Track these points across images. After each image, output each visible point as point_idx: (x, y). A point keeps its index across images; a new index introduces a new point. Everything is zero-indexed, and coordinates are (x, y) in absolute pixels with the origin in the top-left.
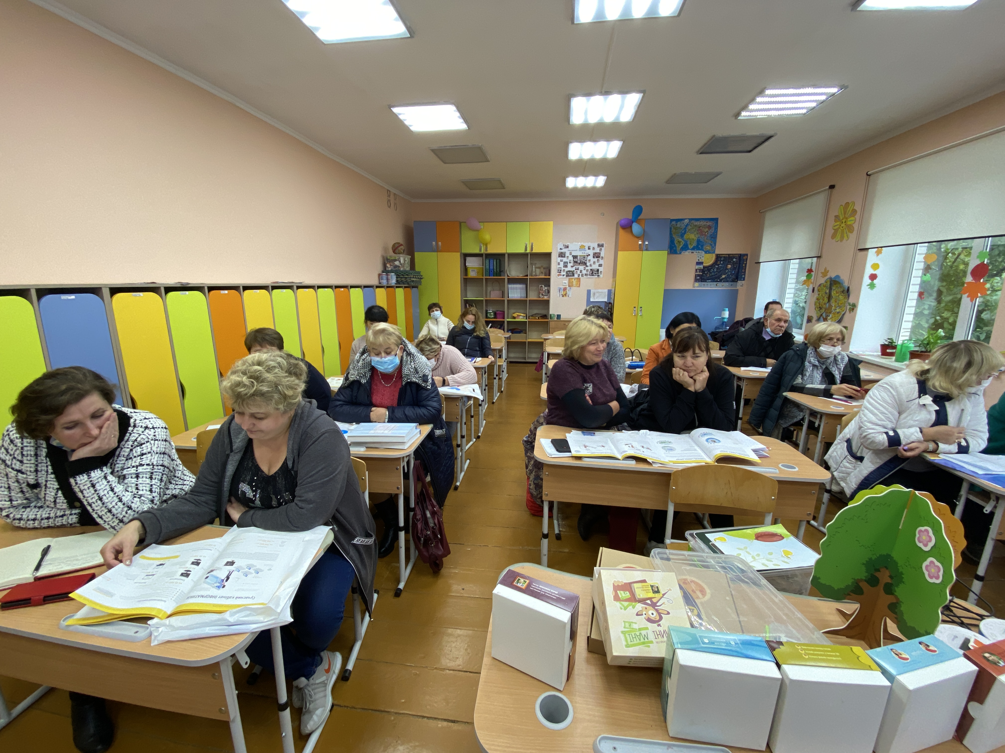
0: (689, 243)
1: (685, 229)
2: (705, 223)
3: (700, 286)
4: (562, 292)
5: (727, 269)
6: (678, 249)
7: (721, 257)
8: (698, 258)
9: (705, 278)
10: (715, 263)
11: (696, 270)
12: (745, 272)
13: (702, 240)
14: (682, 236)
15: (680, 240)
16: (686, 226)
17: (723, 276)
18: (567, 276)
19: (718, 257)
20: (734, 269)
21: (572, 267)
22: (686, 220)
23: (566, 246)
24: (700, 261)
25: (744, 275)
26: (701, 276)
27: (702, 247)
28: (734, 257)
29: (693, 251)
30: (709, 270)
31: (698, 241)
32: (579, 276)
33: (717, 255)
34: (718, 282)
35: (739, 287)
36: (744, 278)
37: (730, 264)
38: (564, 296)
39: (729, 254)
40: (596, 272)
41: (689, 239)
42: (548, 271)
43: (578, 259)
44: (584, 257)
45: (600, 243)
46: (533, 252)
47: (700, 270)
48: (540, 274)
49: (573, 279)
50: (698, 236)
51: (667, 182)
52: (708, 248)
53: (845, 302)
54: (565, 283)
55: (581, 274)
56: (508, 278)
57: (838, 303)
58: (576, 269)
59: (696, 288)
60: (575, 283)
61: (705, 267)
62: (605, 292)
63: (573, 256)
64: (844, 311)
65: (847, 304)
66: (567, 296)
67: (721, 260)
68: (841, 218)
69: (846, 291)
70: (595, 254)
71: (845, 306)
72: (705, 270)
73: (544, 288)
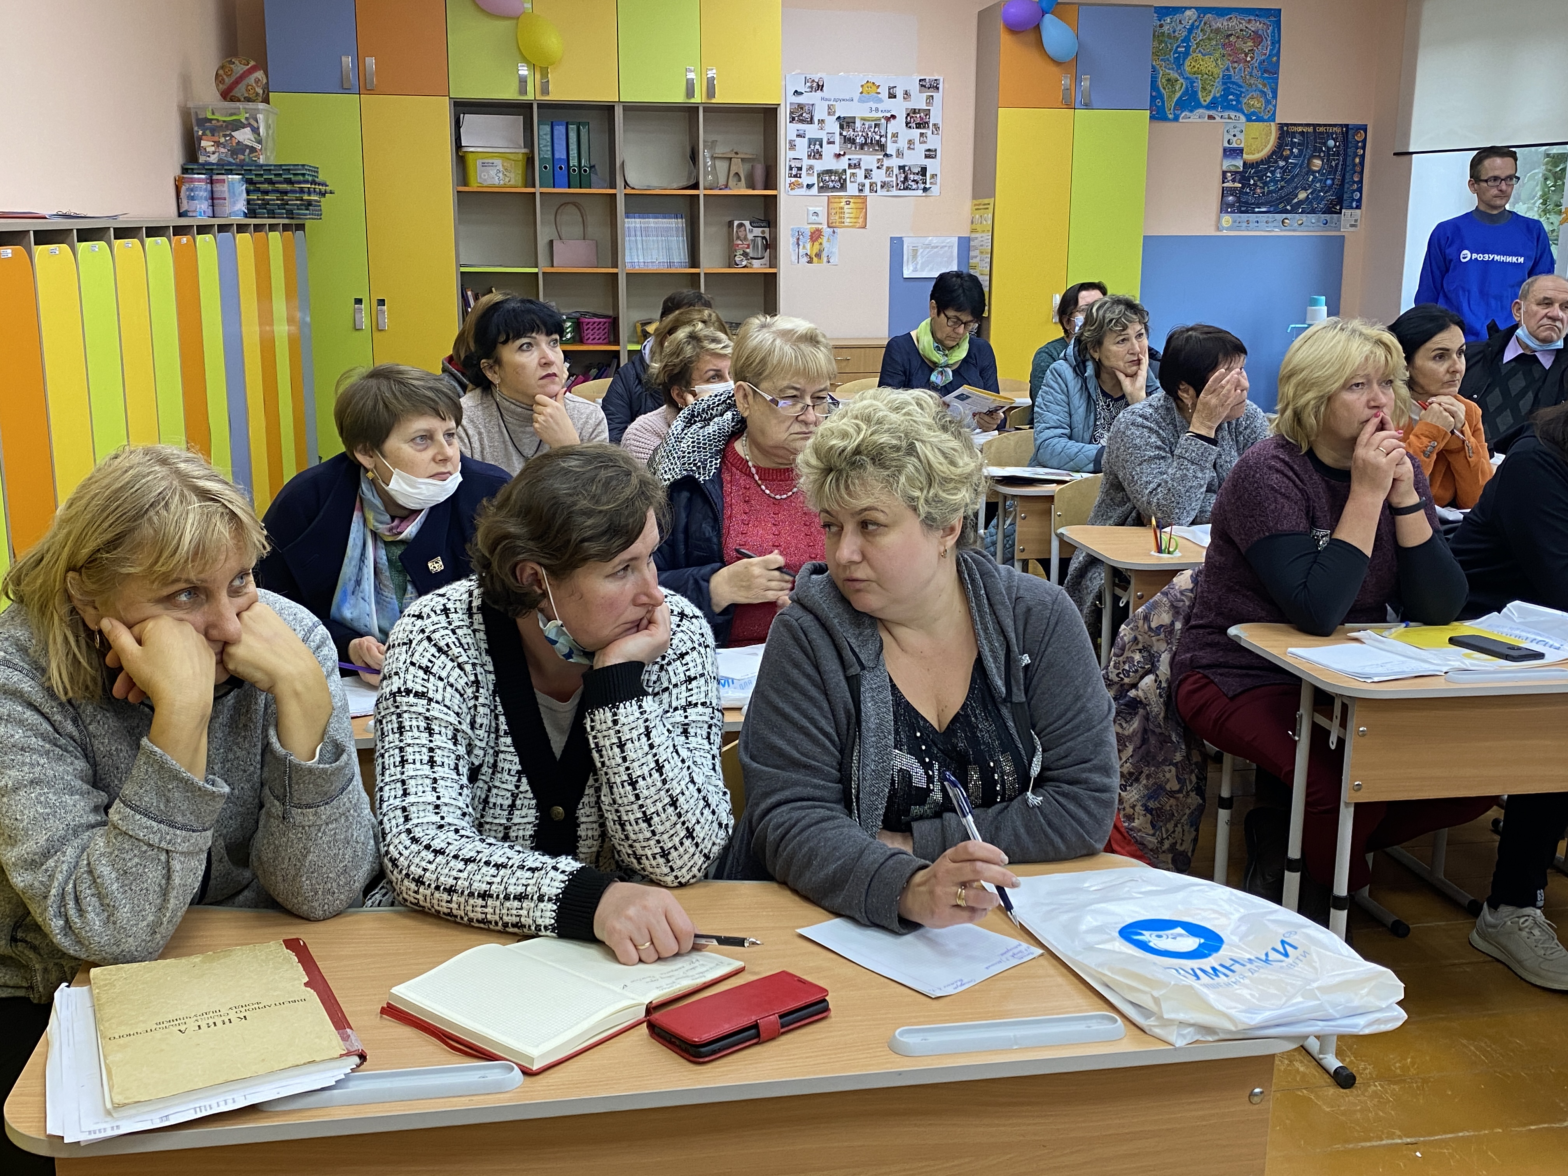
0: (1198, 85)
1: (1187, 39)
2: (1244, 25)
3: (1235, 226)
4: (808, 247)
5: (1311, 172)
6: (1170, 105)
7: (1293, 135)
8: (1227, 137)
9: (1251, 200)
10: (1277, 152)
11: (1224, 173)
12: (1361, 181)
13: (1236, 77)
14: (1179, 63)
15: (1174, 75)
16: (1190, 31)
17: (1302, 195)
18: (821, 189)
19: (1285, 131)
20: (1333, 170)
21: (838, 156)
22: (1188, 13)
23: (815, 85)
24: (1234, 145)
25: (1360, 189)
26: (1238, 194)
27: (1238, 102)
28: (1329, 136)
29: (1211, 113)
30: (1260, 175)
31: (1227, 80)
32: (861, 191)
33: (1281, 126)
34: (1287, 212)
35: (1345, 230)
36: (1359, 200)
37: (1319, 157)
38: (815, 259)
39: (1315, 126)
40: (917, 177)
41: (1199, 72)
42: (759, 171)
43: (858, 131)
44: (876, 125)
45: (928, 78)
46: (717, 101)
47: (1235, 173)
48: (731, 181)
49: (843, 200)
50: (1225, 64)
52: (1255, 102)
54: (816, 214)
55: (867, 182)
56: (626, 195)
58: (850, 166)
59: (1227, 233)
60: (849, 213)
61: (1248, 165)
62: (949, 246)
63: (839, 119)
66: (825, 259)
67: (1293, 144)
70: (912, 113)
72: (1250, 173)
73: (751, 231)
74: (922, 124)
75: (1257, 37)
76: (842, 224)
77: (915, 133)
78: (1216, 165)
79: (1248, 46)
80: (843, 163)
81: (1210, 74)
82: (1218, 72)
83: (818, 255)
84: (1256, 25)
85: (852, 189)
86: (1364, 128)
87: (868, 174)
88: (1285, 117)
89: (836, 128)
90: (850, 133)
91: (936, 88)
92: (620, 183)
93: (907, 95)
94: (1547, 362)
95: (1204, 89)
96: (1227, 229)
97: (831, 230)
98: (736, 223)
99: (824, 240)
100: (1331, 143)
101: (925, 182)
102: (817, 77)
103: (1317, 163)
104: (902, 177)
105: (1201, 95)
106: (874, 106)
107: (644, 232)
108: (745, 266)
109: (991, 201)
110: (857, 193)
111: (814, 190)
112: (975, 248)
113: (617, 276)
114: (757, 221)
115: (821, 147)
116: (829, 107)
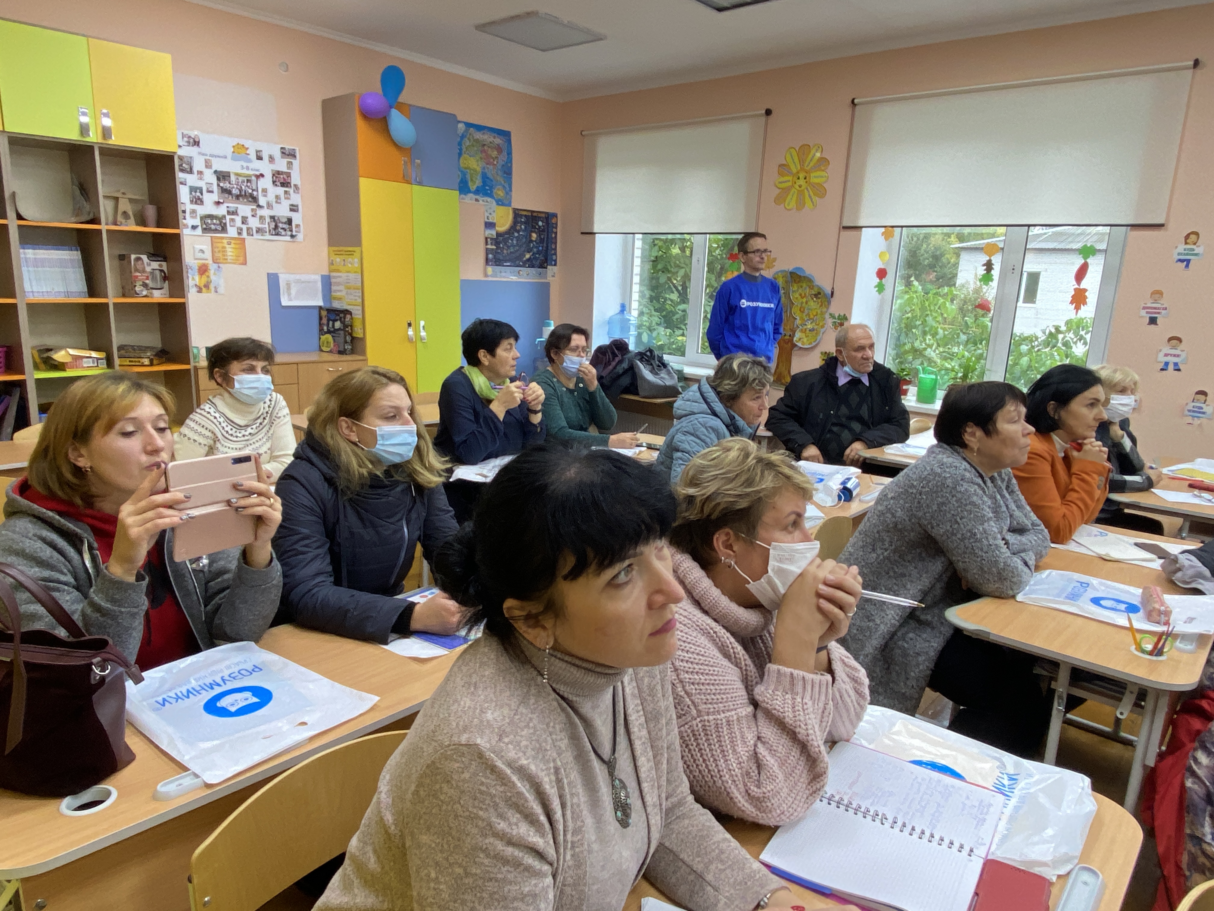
0: (468, 177)
1: (461, 142)
2: (492, 139)
3: (494, 274)
5: (531, 241)
7: (521, 217)
8: (487, 214)
9: (501, 258)
10: (513, 228)
11: (486, 239)
12: (555, 249)
13: (489, 175)
16: (462, 137)
17: (528, 256)
18: (205, 230)
19: (517, 213)
20: (542, 241)
21: (218, 203)
22: (460, 125)
23: (192, 141)
24: (491, 220)
25: (555, 254)
26: (495, 252)
27: (492, 192)
28: (539, 218)
29: (477, 197)
30: (505, 241)
31: (485, 177)
32: (240, 234)
33: (515, 210)
34: (521, 266)
35: (549, 279)
36: (555, 261)
37: (534, 232)
38: (204, 289)
39: (532, 212)
40: (286, 226)
41: (468, 168)
42: (151, 212)
43: (233, 184)
44: (248, 181)
45: (287, 147)
46: (110, 142)
47: (491, 239)
48: (120, 218)
49: (225, 241)
50: (482, 164)
51: (481, 27)
52: (500, 193)
53: (822, 313)
54: (202, 251)
55: (244, 227)
56: (20, 226)
57: (808, 315)
58: (229, 213)
59: (490, 279)
60: (230, 251)
61: (499, 234)
62: (315, 282)
63: (215, 172)
64: (822, 327)
65: (827, 316)
66: (213, 289)
67: (521, 223)
68: (794, 170)
69: (825, 295)
70: (277, 174)
71: (824, 319)
72: (500, 240)
73: (149, 265)
74: (285, 184)
75: (499, 149)
76: (225, 260)
77: (280, 190)
78: (482, 233)
79: (495, 153)
80: (221, 211)
81: (475, 170)
82: (479, 169)
83: (207, 286)
84: (498, 141)
85: (232, 232)
86: (555, 215)
87: (244, 220)
88: (516, 205)
89: (214, 180)
90: (226, 185)
91: (294, 156)
92: (11, 214)
93: (271, 159)
94: (866, 381)
95: (472, 180)
96: (492, 276)
97: (215, 266)
98: (133, 257)
99: (211, 274)
100: (540, 223)
101: (291, 231)
102: (193, 133)
103: (534, 236)
104: (273, 225)
105: (470, 184)
106: (245, 165)
107: (37, 263)
108: (145, 296)
109: (357, 249)
110: (236, 236)
111: (199, 231)
112: (339, 284)
113: (15, 306)
114: (154, 256)
115: (202, 194)
116: (206, 161)
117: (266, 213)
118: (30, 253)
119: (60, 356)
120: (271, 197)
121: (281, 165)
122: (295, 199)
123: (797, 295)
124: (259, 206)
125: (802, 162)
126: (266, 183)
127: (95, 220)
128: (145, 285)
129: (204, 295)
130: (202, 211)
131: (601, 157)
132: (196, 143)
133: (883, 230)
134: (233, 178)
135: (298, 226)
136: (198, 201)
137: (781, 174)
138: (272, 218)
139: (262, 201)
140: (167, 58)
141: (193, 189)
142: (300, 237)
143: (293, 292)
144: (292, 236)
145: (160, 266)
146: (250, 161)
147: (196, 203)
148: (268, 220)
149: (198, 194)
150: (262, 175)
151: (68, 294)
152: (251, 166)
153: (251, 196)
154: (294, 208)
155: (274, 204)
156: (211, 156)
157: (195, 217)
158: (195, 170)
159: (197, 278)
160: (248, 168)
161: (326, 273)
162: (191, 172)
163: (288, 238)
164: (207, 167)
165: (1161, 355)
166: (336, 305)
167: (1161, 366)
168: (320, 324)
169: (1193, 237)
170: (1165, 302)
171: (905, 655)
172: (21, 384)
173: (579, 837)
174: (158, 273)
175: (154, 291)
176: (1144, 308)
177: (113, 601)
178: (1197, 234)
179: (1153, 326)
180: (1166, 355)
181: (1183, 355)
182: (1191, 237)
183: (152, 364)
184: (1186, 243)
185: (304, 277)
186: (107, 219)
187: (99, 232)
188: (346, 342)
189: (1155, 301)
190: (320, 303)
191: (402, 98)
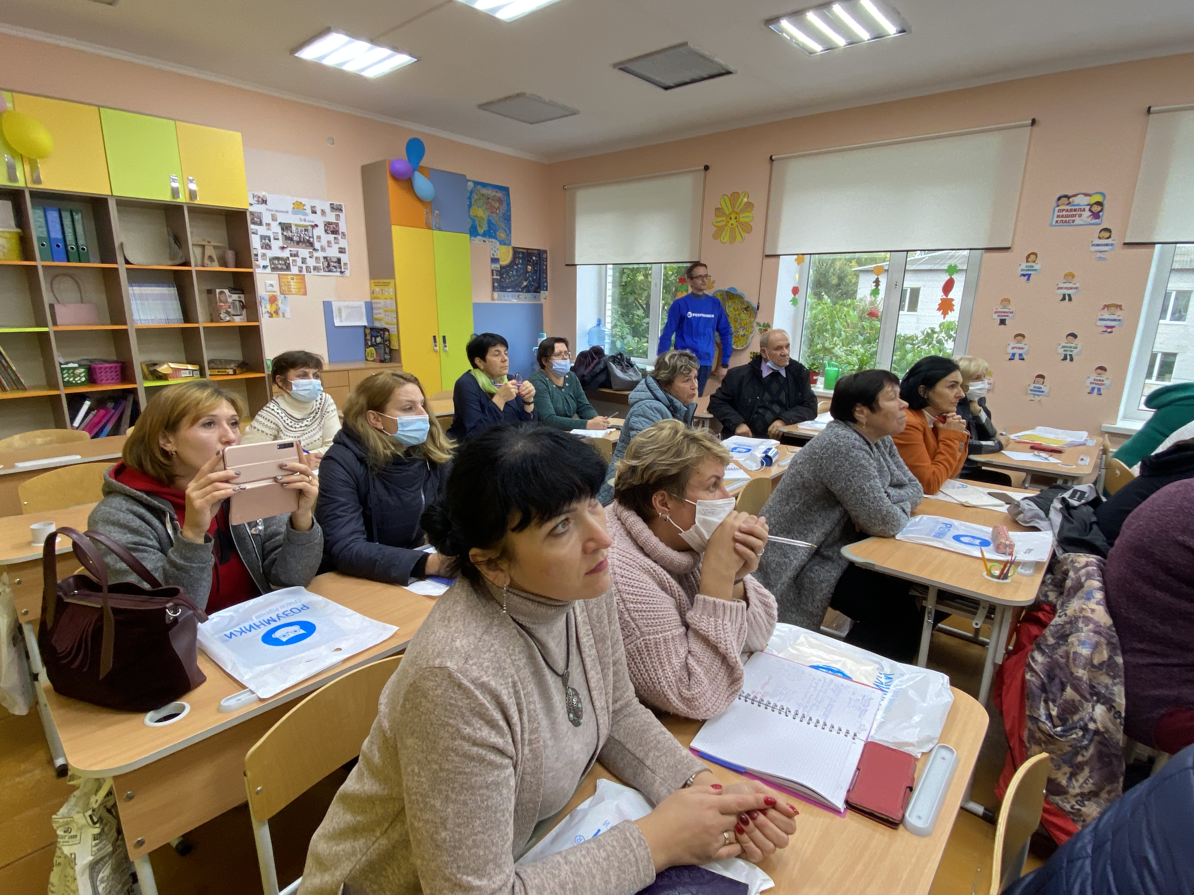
0: (477, 223)
1: (470, 198)
2: (494, 194)
3: (499, 298)
5: (528, 272)
7: (519, 253)
8: (492, 252)
9: (504, 285)
10: (513, 263)
11: (492, 271)
12: (546, 278)
13: (493, 222)
16: (472, 193)
17: (525, 284)
18: (273, 269)
19: (516, 251)
20: (535, 272)
21: (282, 248)
22: (470, 183)
23: (260, 200)
24: (495, 257)
25: (546, 282)
26: (499, 281)
27: (496, 235)
28: (533, 254)
29: (484, 239)
30: (507, 272)
31: (490, 223)
32: (300, 271)
33: (514, 248)
34: (520, 291)
35: (543, 301)
36: (547, 287)
37: (530, 265)
38: (274, 315)
39: (528, 249)
40: (335, 265)
41: (476, 216)
42: (230, 255)
43: (294, 233)
44: (306, 230)
45: (335, 203)
46: (196, 202)
47: (497, 271)
48: (206, 261)
49: (289, 277)
50: (488, 213)
51: (483, 106)
52: (502, 235)
53: (751, 322)
54: (272, 285)
55: (304, 266)
56: (127, 269)
57: (740, 324)
58: (291, 255)
59: (496, 302)
60: (294, 284)
61: (502, 267)
62: (360, 307)
63: (280, 223)
64: (751, 333)
65: (755, 325)
66: (281, 315)
67: (519, 258)
68: (728, 213)
69: (753, 308)
70: (327, 224)
71: (752, 327)
72: (503, 271)
73: (230, 297)
74: (335, 232)
75: (500, 201)
76: (290, 292)
77: (331, 237)
78: (488, 267)
79: (497, 205)
80: (286, 254)
81: (482, 218)
82: (485, 217)
83: (276, 312)
84: (499, 195)
85: (294, 270)
86: (545, 252)
87: (304, 261)
88: (515, 243)
89: (279, 230)
90: (289, 234)
91: (341, 210)
92: (120, 259)
93: (323, 212)
94: (783, 373)
95: (480, 226)
96: (498, 300)
97: (282, 296)
98: (218, 291)
99: (279, 303)
100: (534, 258)
101: (340, 268)
102: (262, 194)
103: (529, 267)
104: (326, 264)
105: (479, 229)
106: (303, 217)
107: (142, 297)
108: (228, 321)
109: (392, 281)
110: (298, 273)
111: (269, 270)
112: (378, 308)
113: (126, 331)
114: (235, 289)
115: (270, 240)
116: (272, 215)
117: (320, 254)
118: (137, 290)
119: (163, 369)
120: (324, 243)
121: (331, 217)
122: (343, 243)
123: (732, 309)
124: (314, 249)
125: (733, 206)
126: (319, 231)
127: (187, 263)
128: (228, 313)
129: (275, 319)
130: (270, 254)
131: (579, 206)
132: (264, 202)
133: (796, 257)
134: (294, 228)
135: (345, 264)
136: (268, 247)
137: (717, 216)
138: (325, 258)
139: (317, 245)
140: (238, 136)
141: (263, 238)
142: (348, 273)
143: (344, 315)
144: (342, 272)
145: (239, 297)
146: (306, 214)
147: (266, 248)
148: (322, 260)
149: (267, 241)
150: (316, 226)
151: (168, 320)
152: (307, 218)
153: (308, 241)
154: (342, 251)
155: (327, 248)
156: (276, 211)
157: (265, 259)
158: (264, 222)
159: (268, 306)
160: (305, 220)
161: (368, 300)
162: (261, 224)
163: (338, 274)
164: (273, 220)
165: (1010, 348)
166: (377, 325)
167: (1009, 356)
168: (366, 340)
169: (1032, 257)
170: (1012, 307)
171: (812, 582)
172: (134, 391)
173: (536, 736)
174: (237, 303)
175: (235, 318)
176: (996, 312)
177: (186, 559)
178: (1035, 254)
179: (1002, 326)
180: (1013, 348)
181: (1026, 348)
182: (1031, 257)
183: (235, 373)
184: (1027, 261)
185: (352, 304)
186: (196, 261)
187: (190, 271)
188: (386, 353)
189: (1005, 307)
190: (364, 323)
191: (423, 163)
